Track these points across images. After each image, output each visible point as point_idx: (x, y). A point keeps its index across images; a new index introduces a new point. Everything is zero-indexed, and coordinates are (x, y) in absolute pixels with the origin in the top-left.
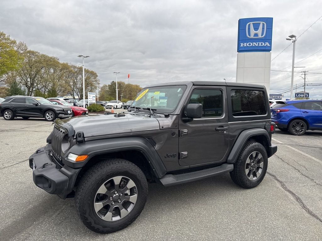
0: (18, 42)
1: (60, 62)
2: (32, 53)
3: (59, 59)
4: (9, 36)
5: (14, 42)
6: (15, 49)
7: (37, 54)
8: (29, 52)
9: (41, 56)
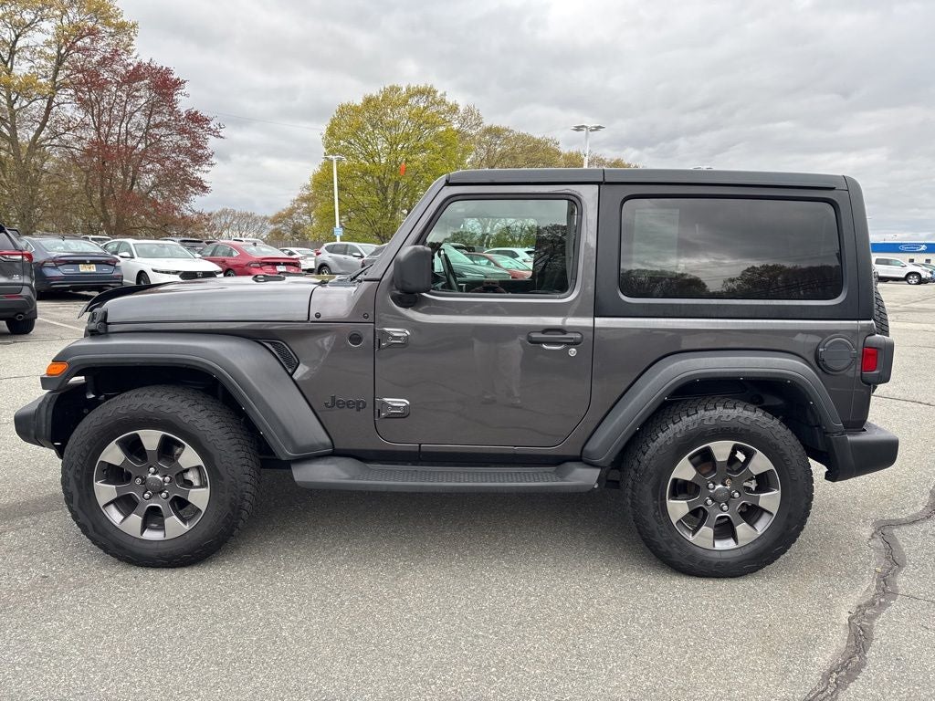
0: (461, 108)
1: (561, 150)
2: (495, 132)
3: (557, 144)
4: (445, 94)
5: (454, 109)
6: (456, 126)
7: (507, 133)
8: (489, 131)
9: (516, 139)
